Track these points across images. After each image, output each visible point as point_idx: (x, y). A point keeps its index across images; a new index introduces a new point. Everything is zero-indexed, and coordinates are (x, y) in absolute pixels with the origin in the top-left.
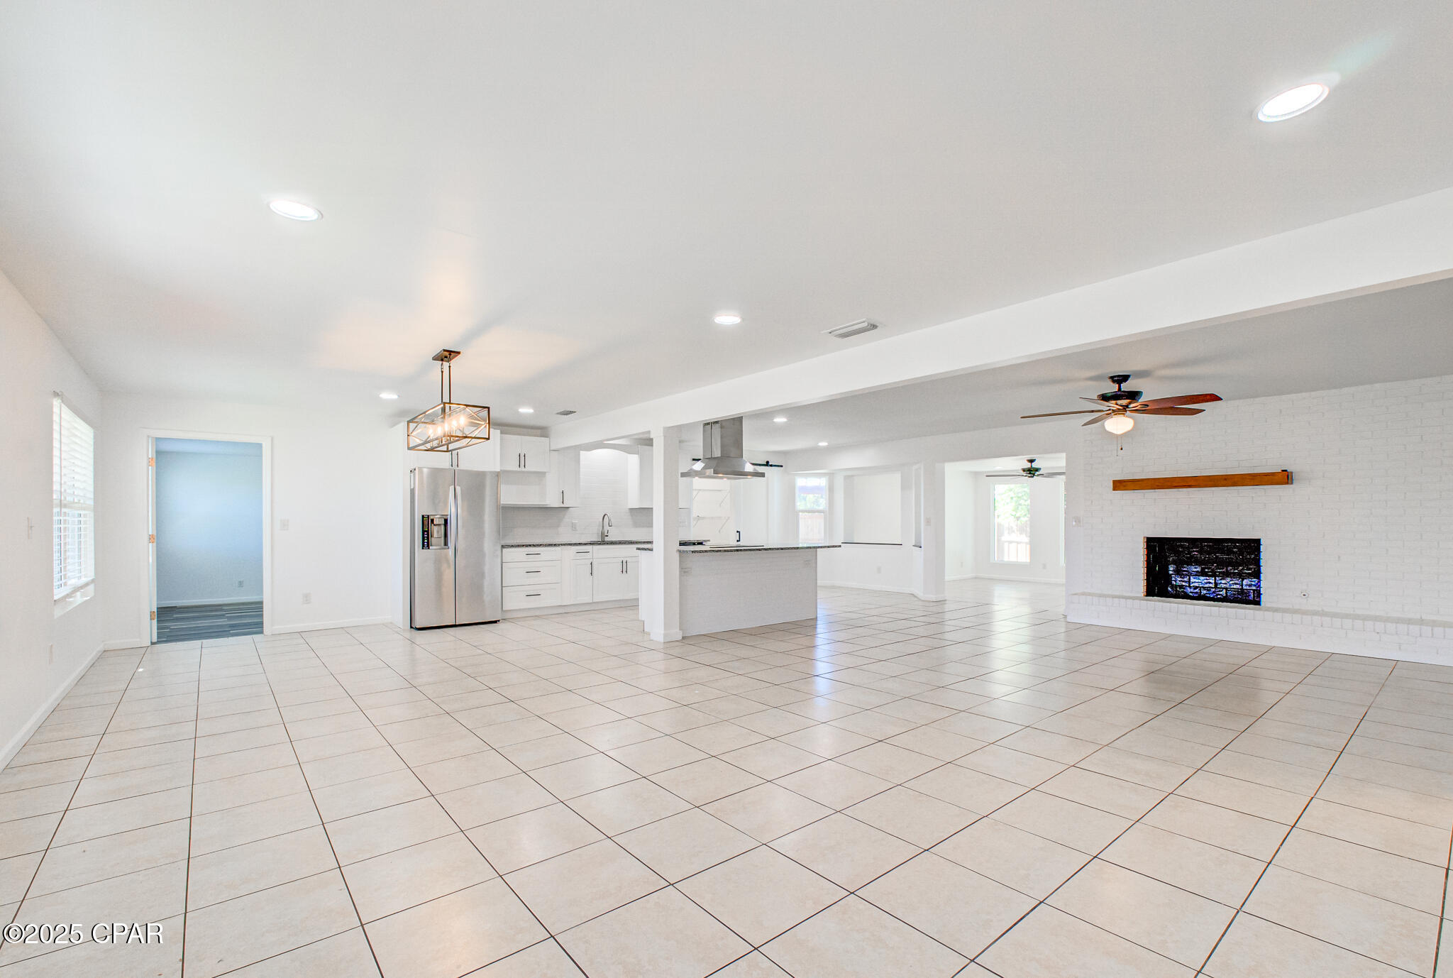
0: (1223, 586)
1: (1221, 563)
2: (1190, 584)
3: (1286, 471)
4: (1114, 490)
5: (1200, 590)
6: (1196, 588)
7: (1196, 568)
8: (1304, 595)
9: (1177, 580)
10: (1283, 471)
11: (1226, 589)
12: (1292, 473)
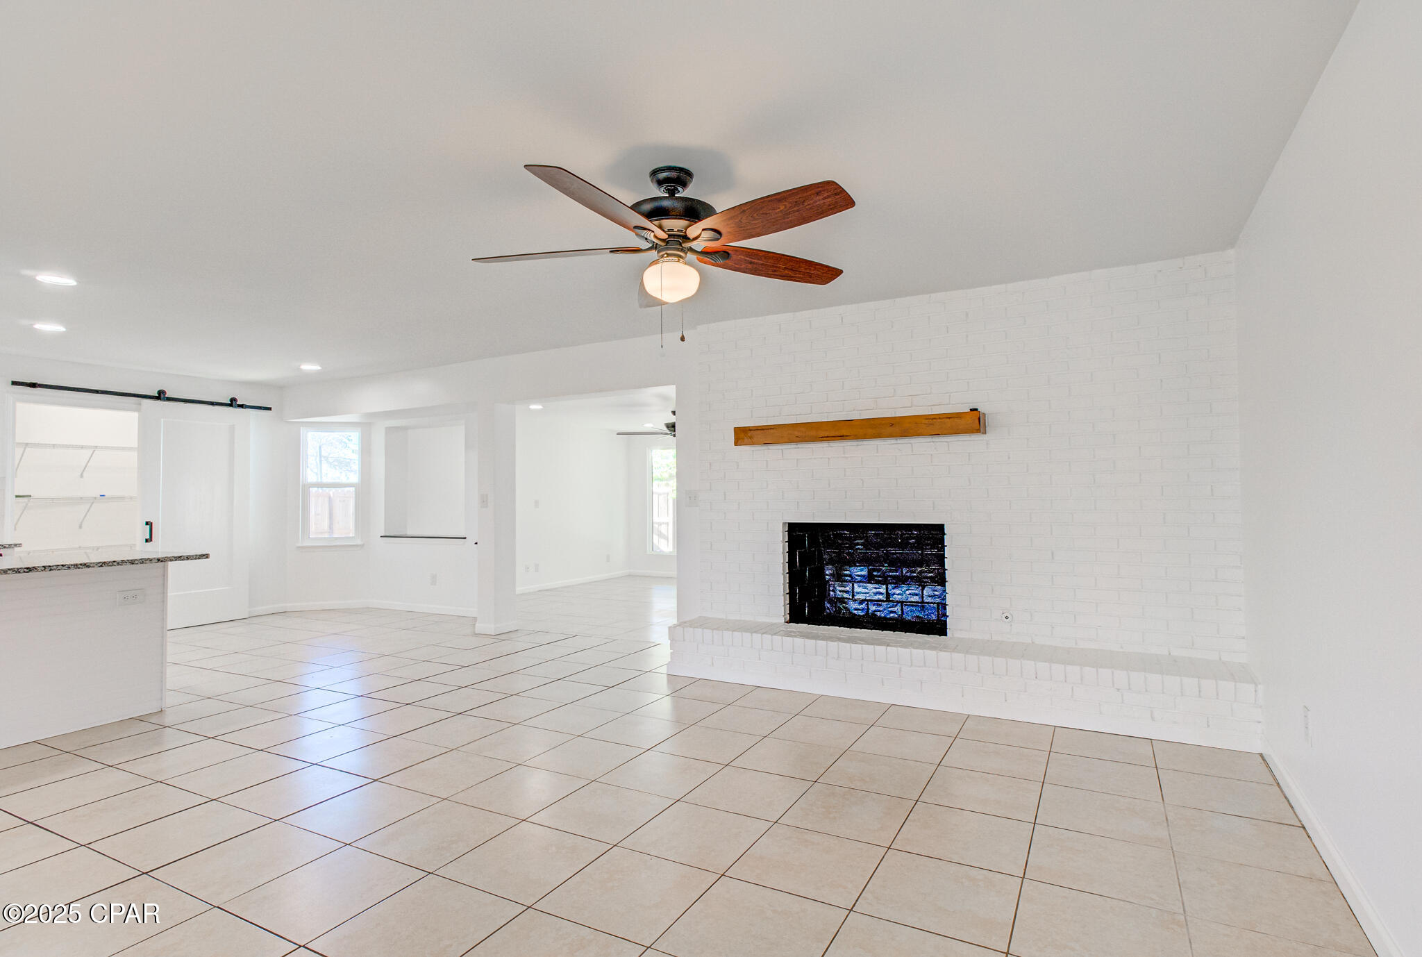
0: (898, 598)
1: (896, 563)
2: (853, 596)
3: (976, 410)
4: (736, 444)
5: (867, 604)
6: (862, 602)
7: (861, 570)
8: (1007, 617)
9: (838, 590)
10: (971, 410)
11: (902, 602)
12: (984, 414)
